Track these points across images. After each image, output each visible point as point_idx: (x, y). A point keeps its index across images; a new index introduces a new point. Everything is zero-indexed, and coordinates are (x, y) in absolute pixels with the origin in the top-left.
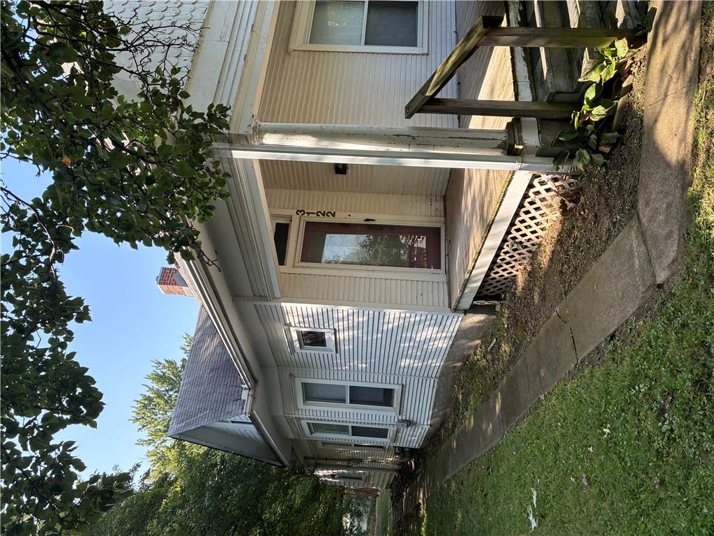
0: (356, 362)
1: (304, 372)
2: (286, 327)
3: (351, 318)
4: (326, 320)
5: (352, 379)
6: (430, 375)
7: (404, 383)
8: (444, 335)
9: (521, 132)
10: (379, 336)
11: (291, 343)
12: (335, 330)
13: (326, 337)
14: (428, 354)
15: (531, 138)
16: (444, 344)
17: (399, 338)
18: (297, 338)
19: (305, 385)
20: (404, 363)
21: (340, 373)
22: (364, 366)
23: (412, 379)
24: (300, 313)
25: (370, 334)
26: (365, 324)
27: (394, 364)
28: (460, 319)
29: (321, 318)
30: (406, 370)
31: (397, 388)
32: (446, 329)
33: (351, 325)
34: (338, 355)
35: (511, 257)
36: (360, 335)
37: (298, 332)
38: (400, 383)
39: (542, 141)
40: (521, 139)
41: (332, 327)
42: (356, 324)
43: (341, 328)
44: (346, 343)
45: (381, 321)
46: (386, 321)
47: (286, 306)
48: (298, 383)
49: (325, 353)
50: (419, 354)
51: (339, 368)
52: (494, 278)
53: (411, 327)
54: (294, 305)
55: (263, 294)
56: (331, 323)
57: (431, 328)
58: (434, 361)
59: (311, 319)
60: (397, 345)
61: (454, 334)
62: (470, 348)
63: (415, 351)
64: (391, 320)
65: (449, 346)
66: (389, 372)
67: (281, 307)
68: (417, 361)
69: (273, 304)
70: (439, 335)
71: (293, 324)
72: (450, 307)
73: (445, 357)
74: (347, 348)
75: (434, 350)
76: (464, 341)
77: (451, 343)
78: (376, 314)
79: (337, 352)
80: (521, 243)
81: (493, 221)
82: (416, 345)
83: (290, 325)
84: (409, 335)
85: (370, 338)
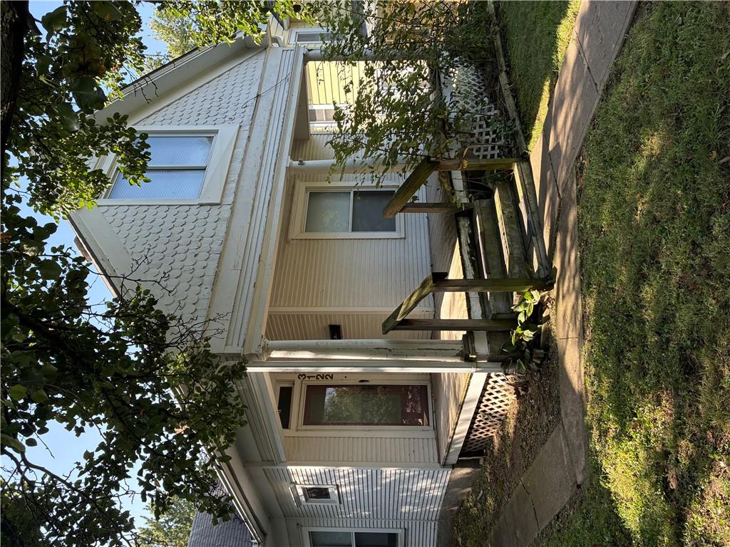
0: (359, 510)
1: (310, 521)
2: (292, 485)
3: (351, 475)
4: (328, 478)
5: (356, 525)
6: (430, 519)
7: (406, 527)
8: (437, 485)
9: (474, 343)
10: (379, 488)
11: (297, 497)
12: (337, 486)
13: (330, 491)
14: (425, 501)
15: (482, 347)
16: (438, 493)
17: (397, 490)
18: (302, 493)
19: (312, 534)
20: (405, 509)
21: (344, 521)
22: (367, 513)
23: (414, 522)
24: (304, 473)
25: (370, 488)
26: (365, 480)
27: (395, 511)
28: (450, 472)
29: (323, 476)
30: (407, 515)
31: (400, 532)
32: (439, 480)
33: (352, 481)
34: (342, 505)
35: (484, 424)
36: (361, 489)
37: (303, 489)
38: (402, 526)
39: (491, 349)
40: (474, 349)
41: (334, 483)
42: (356, 480)
43: (343, 483)
44: (349, 495)
45: (379, 477)
46: (383, 476)
47: (291, 468)
48: (305, 532)
49: (330, 505)
50: (417, 501)
51: (344, 516)
52: (474, 439)
53: (407, 481)
54: (298, 468)
55: (270, 459)
56: (333, 480)
57: (425, 481)
58: (432, 506)
59: (314, 478)
60: (396, 495)
61: (446, 484)
62: (463, 494)
63: (413, 499)
64: (388, 476)
65: (444, 494)
66: (391, 517)
67: (288, 470)
68: (416, 507)
69: (279, 467)
70: (433, 485)
71: (298, 482)
72: (439, 462)
73: (441, 503)
74: (350, 499)
75: (430, 498)
76: (456, 489)
77: (444, 491)
78: (374, 472)
79: (340, 503)
80: (490, 414)
81: (463, 402)
82: (414, 494)
83: (296, 483)
84: (406, 486)
85: (370, 490)
